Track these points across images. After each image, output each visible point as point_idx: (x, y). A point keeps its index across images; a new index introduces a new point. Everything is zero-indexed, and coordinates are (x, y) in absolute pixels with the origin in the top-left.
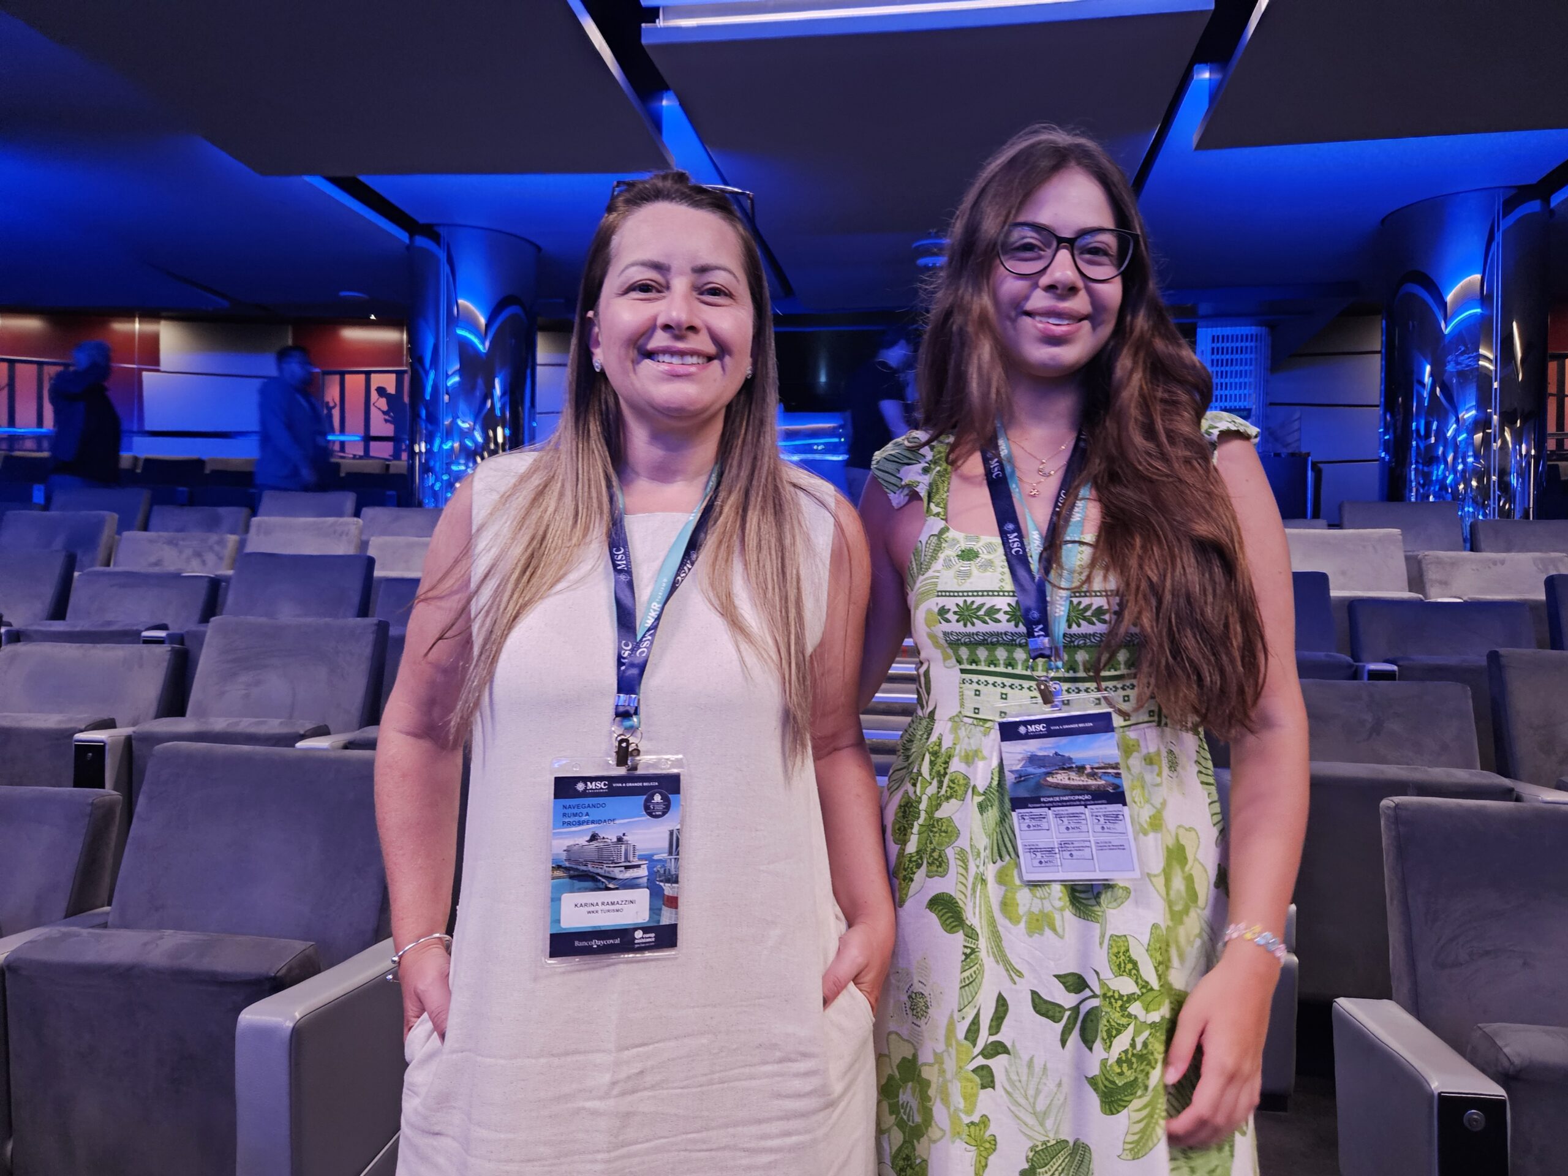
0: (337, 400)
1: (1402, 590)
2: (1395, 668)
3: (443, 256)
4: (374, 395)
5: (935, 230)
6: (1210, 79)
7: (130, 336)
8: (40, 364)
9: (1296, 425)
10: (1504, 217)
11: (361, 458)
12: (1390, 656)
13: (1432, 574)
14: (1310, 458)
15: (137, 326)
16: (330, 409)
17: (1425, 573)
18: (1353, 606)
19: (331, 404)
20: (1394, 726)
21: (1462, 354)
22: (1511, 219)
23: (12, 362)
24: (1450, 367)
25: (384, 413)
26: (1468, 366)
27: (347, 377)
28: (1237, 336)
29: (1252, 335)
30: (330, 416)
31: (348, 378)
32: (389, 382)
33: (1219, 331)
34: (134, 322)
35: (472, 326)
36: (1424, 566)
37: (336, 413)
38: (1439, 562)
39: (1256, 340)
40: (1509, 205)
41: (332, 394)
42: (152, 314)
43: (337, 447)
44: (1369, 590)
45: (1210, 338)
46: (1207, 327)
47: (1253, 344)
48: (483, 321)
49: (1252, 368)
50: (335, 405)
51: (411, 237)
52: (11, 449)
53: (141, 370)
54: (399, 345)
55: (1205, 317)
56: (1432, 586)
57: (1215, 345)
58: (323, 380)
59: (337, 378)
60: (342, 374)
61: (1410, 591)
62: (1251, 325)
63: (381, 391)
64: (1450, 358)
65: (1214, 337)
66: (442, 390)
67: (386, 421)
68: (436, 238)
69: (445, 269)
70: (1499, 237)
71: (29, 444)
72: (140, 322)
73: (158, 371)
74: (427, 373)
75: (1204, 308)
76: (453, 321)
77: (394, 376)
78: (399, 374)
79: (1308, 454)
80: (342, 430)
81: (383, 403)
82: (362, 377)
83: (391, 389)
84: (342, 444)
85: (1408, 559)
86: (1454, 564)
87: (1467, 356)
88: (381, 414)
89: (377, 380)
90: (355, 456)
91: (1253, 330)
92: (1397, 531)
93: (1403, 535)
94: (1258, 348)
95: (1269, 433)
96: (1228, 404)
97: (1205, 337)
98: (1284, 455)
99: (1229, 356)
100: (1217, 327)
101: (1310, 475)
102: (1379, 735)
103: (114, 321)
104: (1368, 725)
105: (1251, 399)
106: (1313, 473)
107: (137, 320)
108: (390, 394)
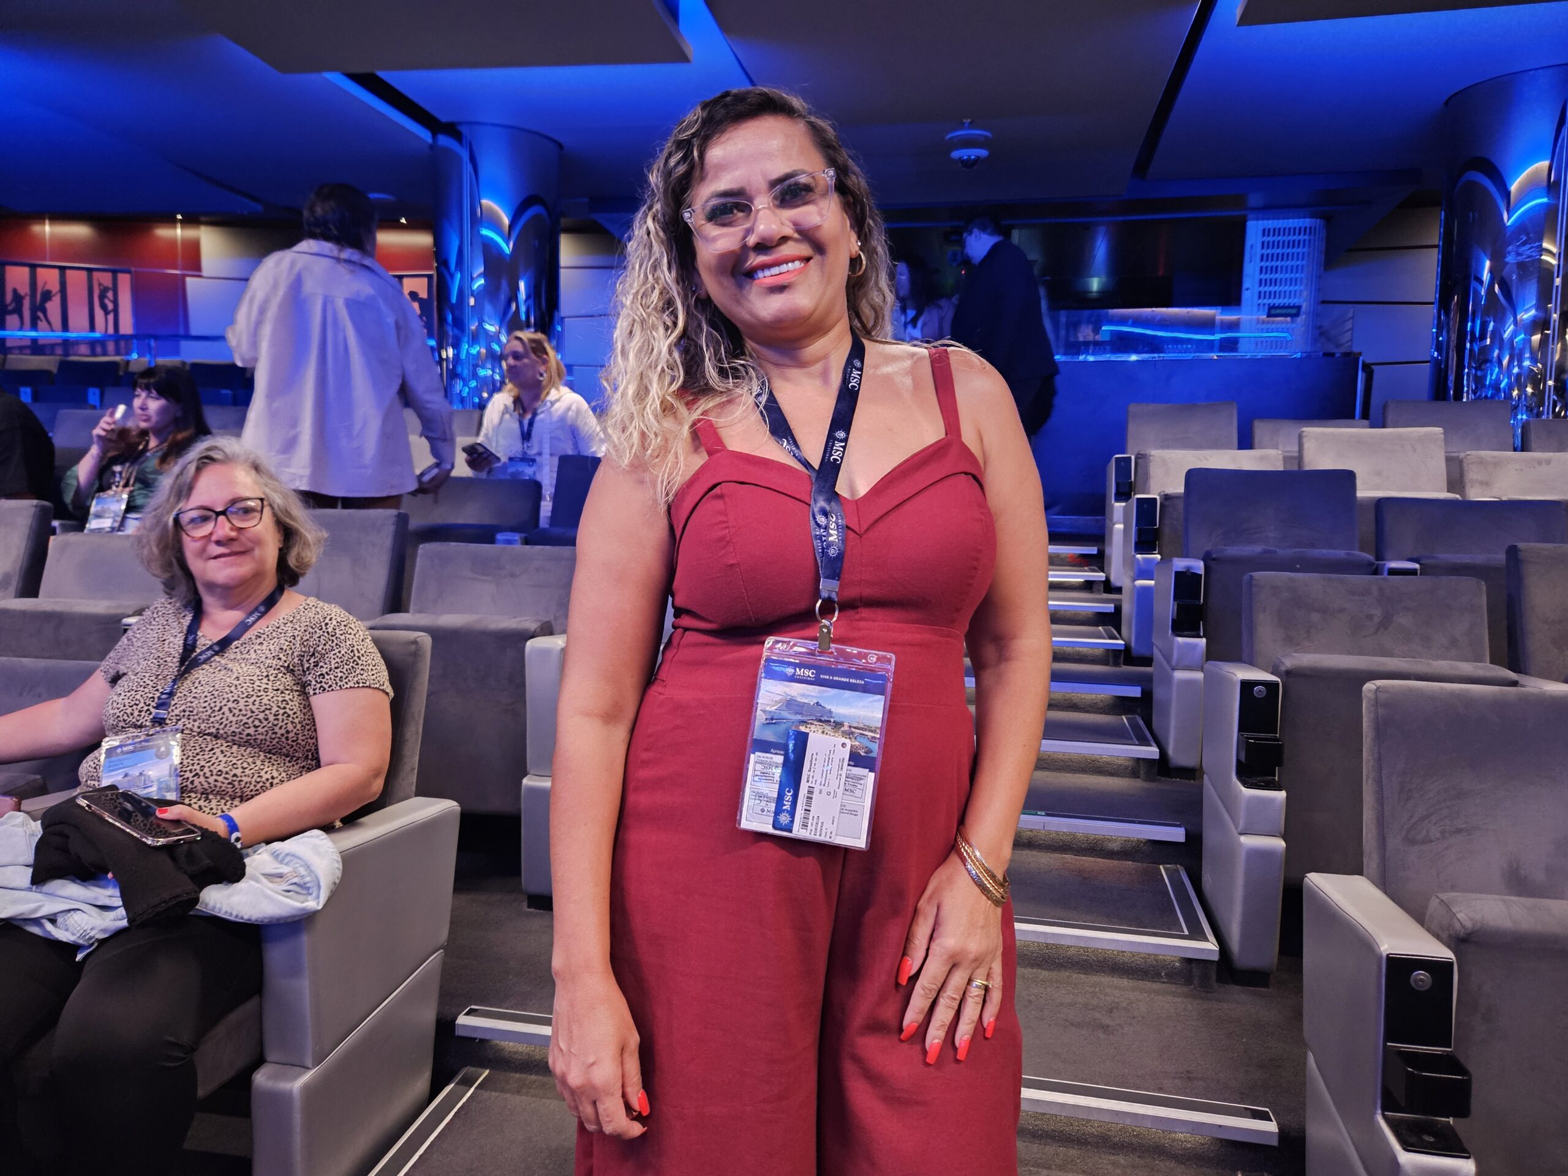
1: (1441, 491)
2: (1417, 566)
3: (465, 155)
5: (969, 120)
7: (172, 242)
8: (89, 270)
9: (1349, 325)
12: (1414, 556)
13: (1473, 474)
14: (1361, 358)
17: (1466, 473)
18: (1381, 505)
20: (1404, 620)
21: (1524, 244)
23: (62, 269)
24: (1511, 259)
26: (1529, 257)
28: (1290, 229)
29: (1305, 228)
32: (420, 287)
33: (1271, 224)
34: (176, 228)
35: (496, 225)
36: (1465, 465)
38: (1481, 462)
39: (1310, 233)
42: (192, 220)
44: (1405, 490)
45: (1260, 233)
46: (1257, 219)
47: (1307, 237)
48: (506, 221)
49: (1304, 262)
51: (434, 136)
52: (66, 353)
54: (430, 249)
55: (1254, 209)
56: (1472, 487)
57: (1266, 239)
61: (1449, 491)
62: (1304, 217)
63: (414, 295)
64: (1510, 248)
65: (1264, 230)
66: (467, 292)
68: (457, 136)
69: (468, 168)
71: (83, 349)
73: (200, 276)
74: (452, 276)
75: (1255, 200)
76: (477, 221)
77: (425, 280)
78: (430, 278)
79: (1360, 354)
81: (416, 308)
83: (424, 295)
85: (1449, 460)
86: (1497, 464)
87: (1528, 246)
89: (409, 285)
91: (1307, 222)
92: (1439, 430)
93: (1445, 433)
94: (1312, 242)
95: (1319, 332)
96: (1277, 302)
97: (1255, 229)
98: (1338, 355)
99: (1280, 251)
100: (1268, 219)
101: (1361, 376)
102: (1386, 629)
103: (158, 227)
104: (1376, 620)
105: (1301, 296)
106: (1364, 375)
107: (178, 225)
108: (422, 299)
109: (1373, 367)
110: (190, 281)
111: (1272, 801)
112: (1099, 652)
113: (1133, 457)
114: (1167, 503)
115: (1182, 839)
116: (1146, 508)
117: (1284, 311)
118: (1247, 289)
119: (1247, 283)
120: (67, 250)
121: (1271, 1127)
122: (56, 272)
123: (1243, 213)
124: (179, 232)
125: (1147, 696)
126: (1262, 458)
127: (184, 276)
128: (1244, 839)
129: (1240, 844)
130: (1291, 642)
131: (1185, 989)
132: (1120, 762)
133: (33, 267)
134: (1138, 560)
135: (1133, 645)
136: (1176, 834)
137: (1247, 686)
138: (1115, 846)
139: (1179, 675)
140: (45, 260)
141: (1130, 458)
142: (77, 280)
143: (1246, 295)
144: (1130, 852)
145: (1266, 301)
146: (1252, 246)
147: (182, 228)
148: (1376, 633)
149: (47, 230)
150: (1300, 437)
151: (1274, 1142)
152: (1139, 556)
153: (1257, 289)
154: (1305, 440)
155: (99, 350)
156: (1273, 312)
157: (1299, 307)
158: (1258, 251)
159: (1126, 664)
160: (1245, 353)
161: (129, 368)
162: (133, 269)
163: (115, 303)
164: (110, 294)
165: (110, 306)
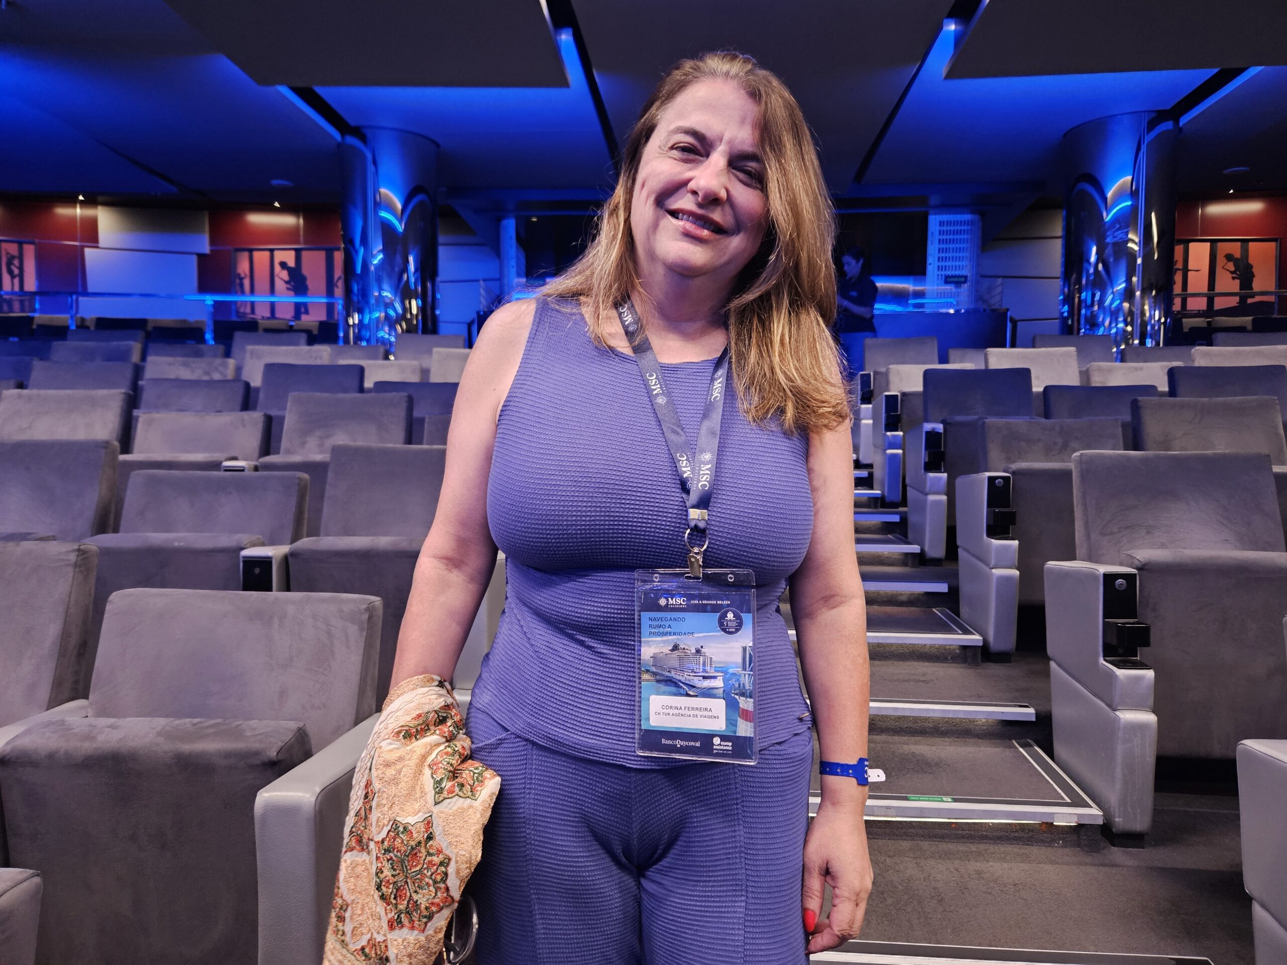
0: (248, 272)
3: (367, 152)
4: (277, 268)
6: (955, 30)
7: (72, 220)
9: (999, 289)
10: (1148, 133)
11: (272, 318)
13: (1095, 373)
14: (1009, 313)
16: (241, 279)
17: (1091, 373)
18: (1047, 390)
19: (243, 276)
21: (1118, 230)
22: (1153, 134)
24: (1109, 240)
25: (286, 282)
26: (1121, 239)
28: (957, 221)
29: (968, 221)
30: (242, 283)
31: (256, 254)
32: (289, 258)
33: (946, 218)
34: (75, 207)
35: (391, 209)
36: (1091, 370)
37: (247, 281)
38: (1100, 369)
39: (971, 225)
40: (1152, 125)
42: (91, 202)
43: (248, 308)
45: (938, 224)
46: (936, 214)
47: (969, 228)
48: (399, 206)
49: (968, 245)
50: (246, 276)
51: (343, 135)
54: (297, 228)
55: (934, 207)
57: (942, 228)
58: (235, 255)
59: (246, 254)
60: (251, 251)
61: (1081, 380)
62: (967, 213)
63: (283, 265)
64: (1109, 233)
65: (940, 222)
67: (289, 289)
68: (363, 138)
69: (370, 163)
70: (1144, 148)
73: (97, 247)
75: (934, 200)
76: (377, 206)
77: (293, 253)
78: (298, 252)
79: (1008, 310)
81: (284, 275)
82: (268, 253)
83: (291, 263)
87: (1119, 232)
88: (283, 283)
90: (263, 317)
91: (967, 217)
92: (1073, 349)
93: (1078, 351)
94: (973, 231)
95: (978, 296)
96: (949, 273)
97: (934, 221)
98: (992, 311)
99: (951, 237)
100: (943, 214)
101: (1009, 325)
102: (1065, 450)
103: (58, 206)
105: (967, 269)
106: (1011, 326)
107: (78, 206)
108: (290, 267)
109: (1016, 321)
110: (88, 252)
111: (1010, 546)
112: (864, 499)
113: (872, 374)
114: (904, 398)
115: (946, 590)
116: (891, 401)
117: (955, 280)
118: (930, 264)
119: (930, 260)
121: (1031, 710)
123: (924, 209)
124: (78, 211)
125: (904, 519)
127: (83, 247)
128: (994, 571)
129: (992, 574)
130: (1009, 460)
131: (964, 665)
132: (895, 557)
134: (888, 436)
135: (886, 494)
136: (943, 588)
137: (991, 480)
138: (904, 598)
139: (931, 498)
141: (869, 375)
143: (929, 269)
144: (913, 601)
145: (943, 273)
146: (932, 233)
147: (81, 208)
148: (1059, 453)
150: (985, 356)
151: (1034, 719)
152: (889, 433)
153: (936, 264)
154: (989, 357)
156: (948, 280)
158: (937, 237)
159: (882, 507)
160: (928, 310)
161: (37, 322)
162: (37, 241)
163: (21, 268)
164: (16, 262)
165: (16, 271)
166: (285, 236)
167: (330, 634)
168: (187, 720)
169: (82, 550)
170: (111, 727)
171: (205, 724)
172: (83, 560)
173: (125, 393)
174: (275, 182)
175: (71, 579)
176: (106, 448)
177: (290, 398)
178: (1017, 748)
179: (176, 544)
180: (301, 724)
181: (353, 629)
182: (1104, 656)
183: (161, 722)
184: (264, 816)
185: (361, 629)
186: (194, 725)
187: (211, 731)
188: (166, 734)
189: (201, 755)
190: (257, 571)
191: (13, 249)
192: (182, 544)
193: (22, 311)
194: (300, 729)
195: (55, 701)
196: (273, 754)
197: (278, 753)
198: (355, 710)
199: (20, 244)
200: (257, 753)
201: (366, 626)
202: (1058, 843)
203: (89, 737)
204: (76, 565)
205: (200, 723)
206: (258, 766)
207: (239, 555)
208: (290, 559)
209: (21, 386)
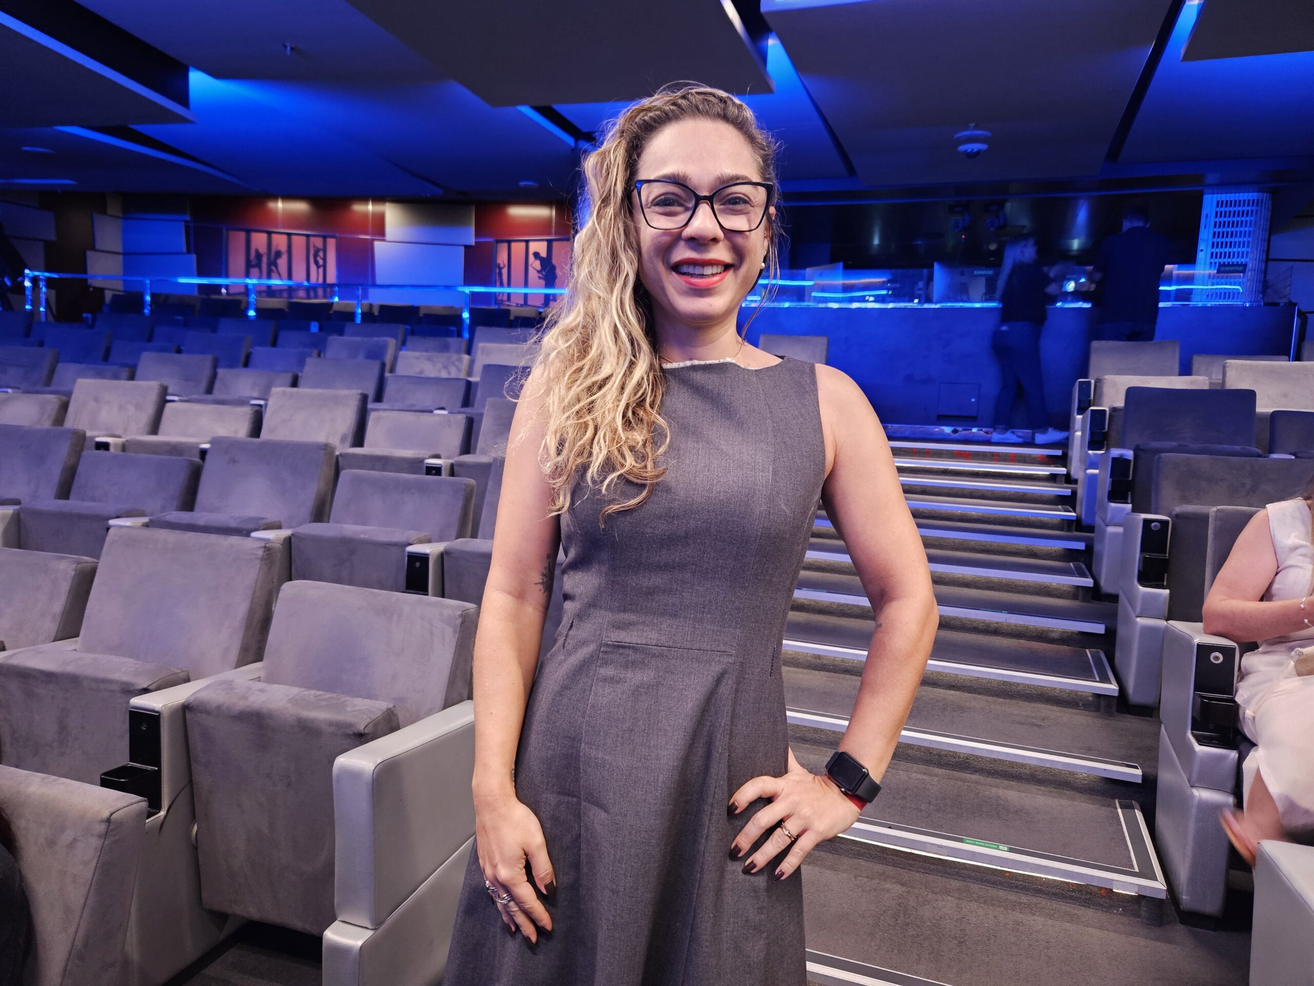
0: (506, 262)
2: (1293, 457)
4: (531, 258)
5: (973, 124)
6: (1198, 6)
7: (365, 215)
8: (308, 236)
11: (522, 305)
12: (1294, 452)
14: (1298, 307)
15: (370, 207)
16: (500, 269)
18: (1274, 417)
19: (502, 265)
20: (1266, 486)
23: (289, 235)
25: (538, 272)
27: (513, 245)
28: (1242, 202)
29: (1254, 201)
30: (500, 274)
33: (1224, 197)
34: (368, 204)
37: (505, 272)
39: (1258, 205)
41: (502, 258)
42: (380, 199)
43: (505, 298)
45: (1215, 204)
46: (1213, 193)
47: (1254, 208)
49: (1252, 229)
50: (505, 266)
51: (576, 141)
52: (290, 297)
53: (373, 240)
54: (550, 218)
55: (1211, 186)
57: (1219, 210)
58: (497, 247)
59: (505, 245)
60: (509, 242)
62: (1253, 192)
63: (537, 255)
65: (1218, 202)
67: (540, 278)
71: (302, 293)
72: (372, 205)
73: (384, 240)
75: (1211, 178)
77: (545, 244)
78: (550, 242)
79: (1297, 303)
80: (509, 285)
81: (537, 264)
82: (524, 244)
83: (544, 254)
84: (509, 295)
88: (536, 272)
89: (534, 247)
90: (517, 304)
91: (1255, 196)
94: (1259, 212)
95: (1264, 286)
96: (1226, 260)
97: (1210, 202)
98: (1281, 305)
99: (1231, 219)
100: (1221, 193)
101: (1296, 322)
102: (1254, 492)
103: (354, 204)
104: (1248, 487)
105: (1251, 257)
106: (1300, 321)
107: (371, 202)
108: (542, 257)
109: (1308, 315)
110: (377, 244)
111: (1159, 595)
112: (1056, 521)
113: (1093, 382)
114: (1114, 414)
115: (1103, 632)
116: (1098, 416)
117: (1232, 269)
118: (1202, 250)
119: (1201, 246)
120: (294, 221)
121: (1139, 772)
122: (285, 237)
123: (1199, 188)
125: (1090, 549)
126: (1192, 383)
128: (1138, 620)
129: (1137, 623)
130: (1185, 500)
131: (1095, 714)
132: (1065, 589)
133: (269, 233)
134: (1089, 454)
135: (1083, 517)
136: (1099, 629)
137: (1147, 522)
138: (1055, 635)
139: (1111, 529)
140: (277, 228)
141: (1089, 383)
142: (299, 243)
143: (1201, 256)
144: (1066, 639)
145: (1216, 260)
146: (1207, 215)
148: (1246, 496)
149: (280, 206)
150: (1224, 367)
151: (1140, 781)
152: (1090, 452)
153: (1210, 250)
154: (1227, 369)
155: (312, 294)
156: (1222, 269)
157: (1245, 266)
158: (1213, 219)
159: (1077, 530)
160: (1197, 302)
161: (335, 308)
162: (337, 235)
163: (325, 260)
164: (321, 254)
165: (321, 262)
166: (538, 228)
167: (431, 632)
168: (313, 692)
169: (268, 548)
170: (262, 691)
171: (323, 697)
172: (268, 555)
173: (361, 394)
174: (522, 184)
175: (257, 571)
176: (325, 449)
177: (487, 403)
178: (1116, 808)
179: (362, 536)
180: (391, 706)
181: (449, 631)
182: (1192, 729)
183: (295, 691)
184: (338, 776)
185: (455, 632)
186: (316, 696)
187: (324, 703)
188: (293, 701)
189: (313, 721)
190: (418, 564)
191: (318, 242)
192: (366, 536)
193: (325, 297)
194: (389, 709)
195: (241, 662)
196: (361, 728)
197: (365, 728)
198: (444, 697)
199: (325, 238)
200: (350, 725)
201: (458, 629)
202: (1118, 910)
203: (244, 698)
204: (262, 559)
205: (320, 695)
206: (350, 735)
207: (404, 551)
208: (445, 556)
209: (295, 383)
